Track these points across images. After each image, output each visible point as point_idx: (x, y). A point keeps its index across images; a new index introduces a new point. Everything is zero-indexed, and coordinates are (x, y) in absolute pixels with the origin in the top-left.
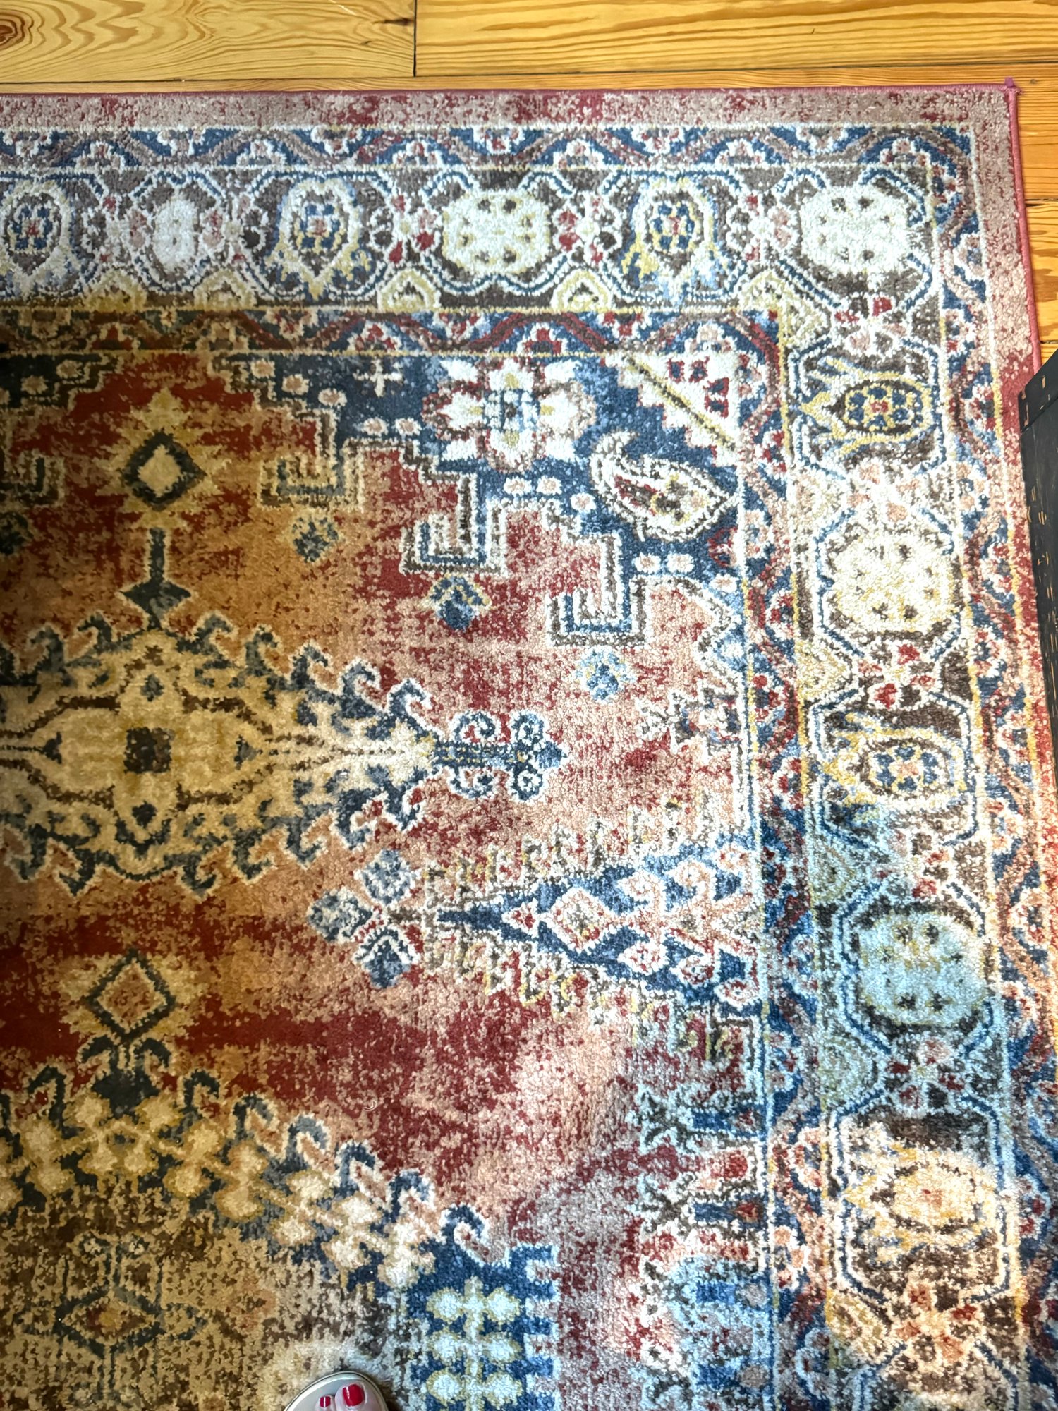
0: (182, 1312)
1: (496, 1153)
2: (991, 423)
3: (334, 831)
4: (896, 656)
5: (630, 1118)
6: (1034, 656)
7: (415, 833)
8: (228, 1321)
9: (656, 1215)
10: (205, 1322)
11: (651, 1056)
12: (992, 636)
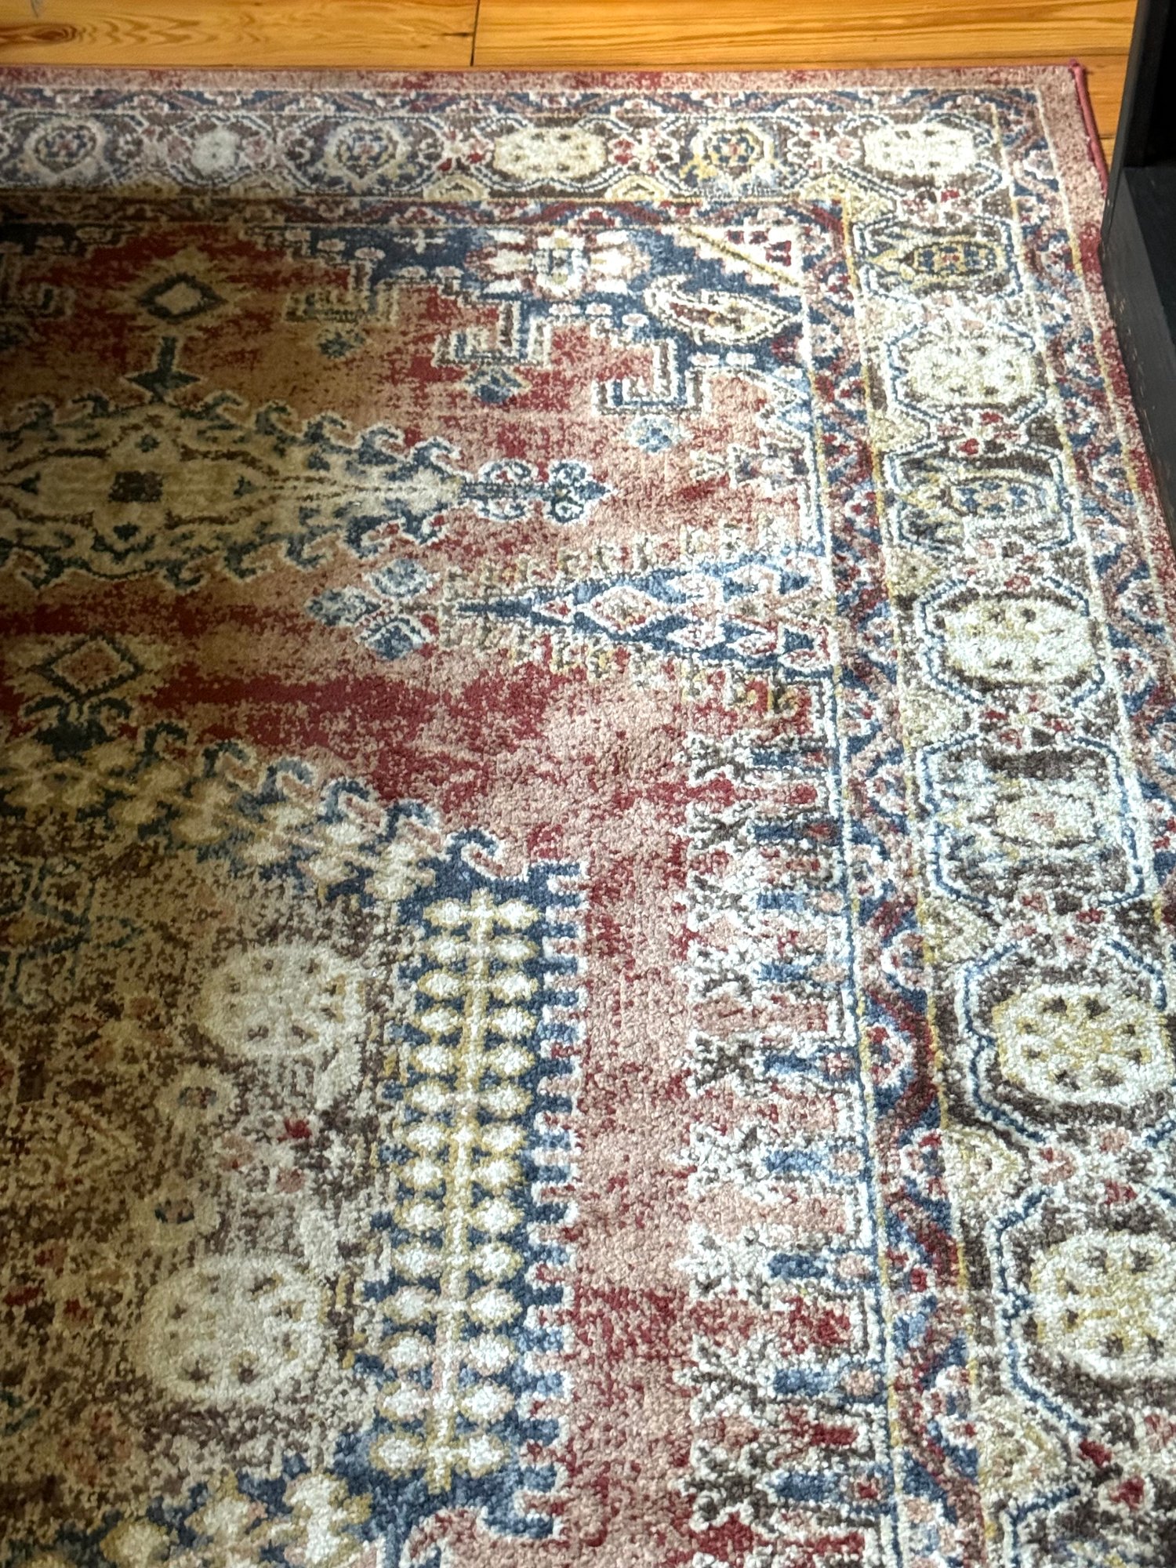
0: (115, 924)
1: (516, 786)
2: (1069, 267)
3: (342, 545)
4: (978, 421)
5: (676, 758)
6: (1129, 417)
7: (436, 547)
8: (173, 931)
9: (706, 835)
10: (142, 932)
11: (704, 710)
12: (1081, 405)
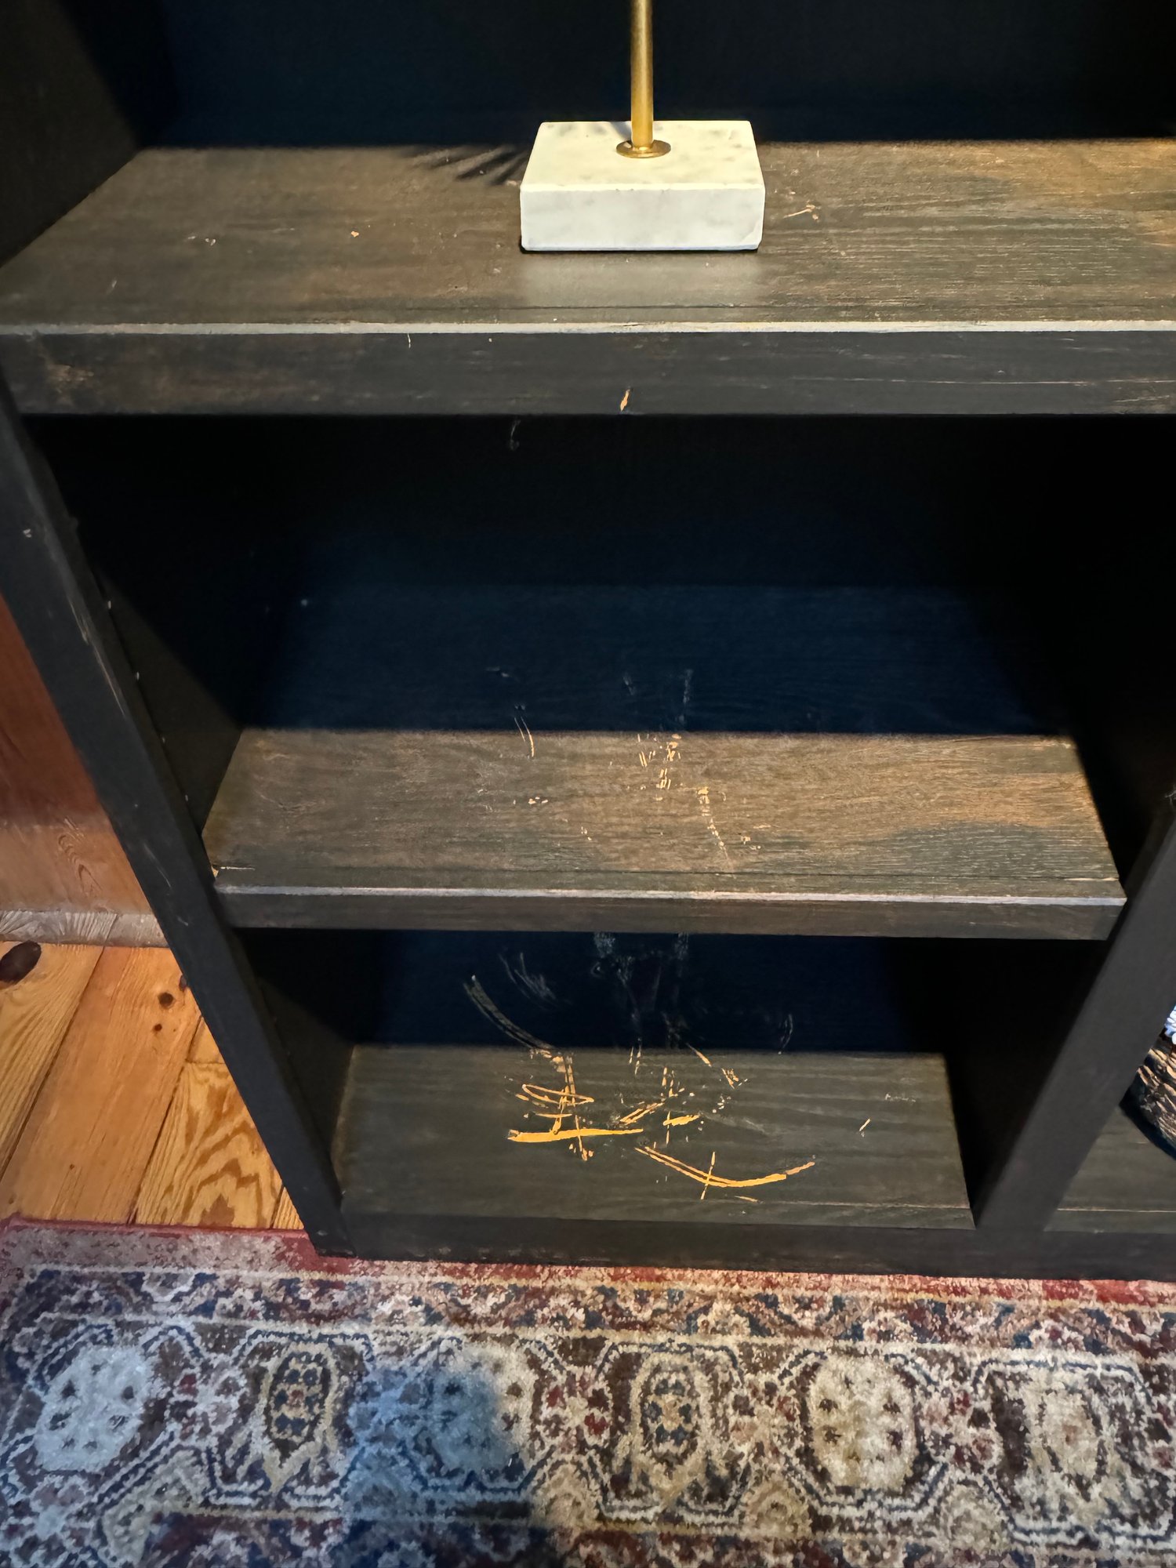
2: (340, 1286)
4: (557, 1410)
6: (567, 1273)
12: (546, 1311)
